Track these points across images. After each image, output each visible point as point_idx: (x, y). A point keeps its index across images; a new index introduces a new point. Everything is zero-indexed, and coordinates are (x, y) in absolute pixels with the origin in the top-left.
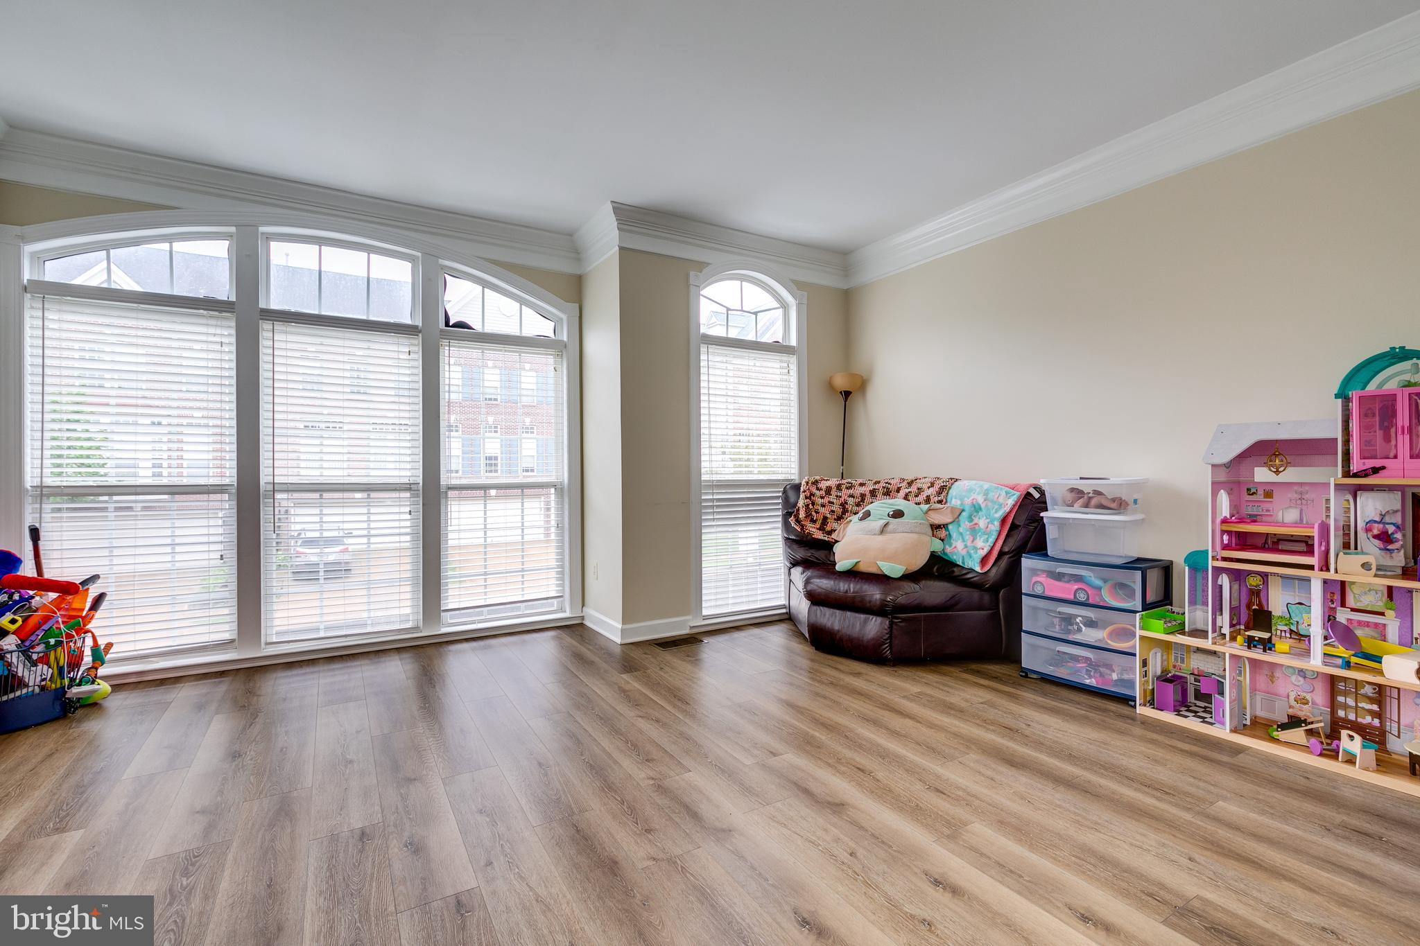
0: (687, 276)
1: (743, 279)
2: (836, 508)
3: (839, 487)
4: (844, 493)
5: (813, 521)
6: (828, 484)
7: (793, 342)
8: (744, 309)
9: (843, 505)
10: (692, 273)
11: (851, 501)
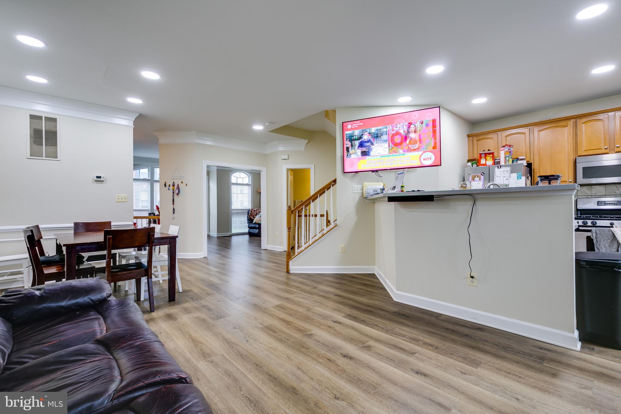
0: (229, 173)
1: (240, 172)
2: (256, 214)
3: (256, 210)
4: (257, 211)
5: (252, 216)
6: (255, 209)
7: (250, 184)
8: (241, 177)
9: (257, 213)
10: (230, 173)
11: (258, 212)
